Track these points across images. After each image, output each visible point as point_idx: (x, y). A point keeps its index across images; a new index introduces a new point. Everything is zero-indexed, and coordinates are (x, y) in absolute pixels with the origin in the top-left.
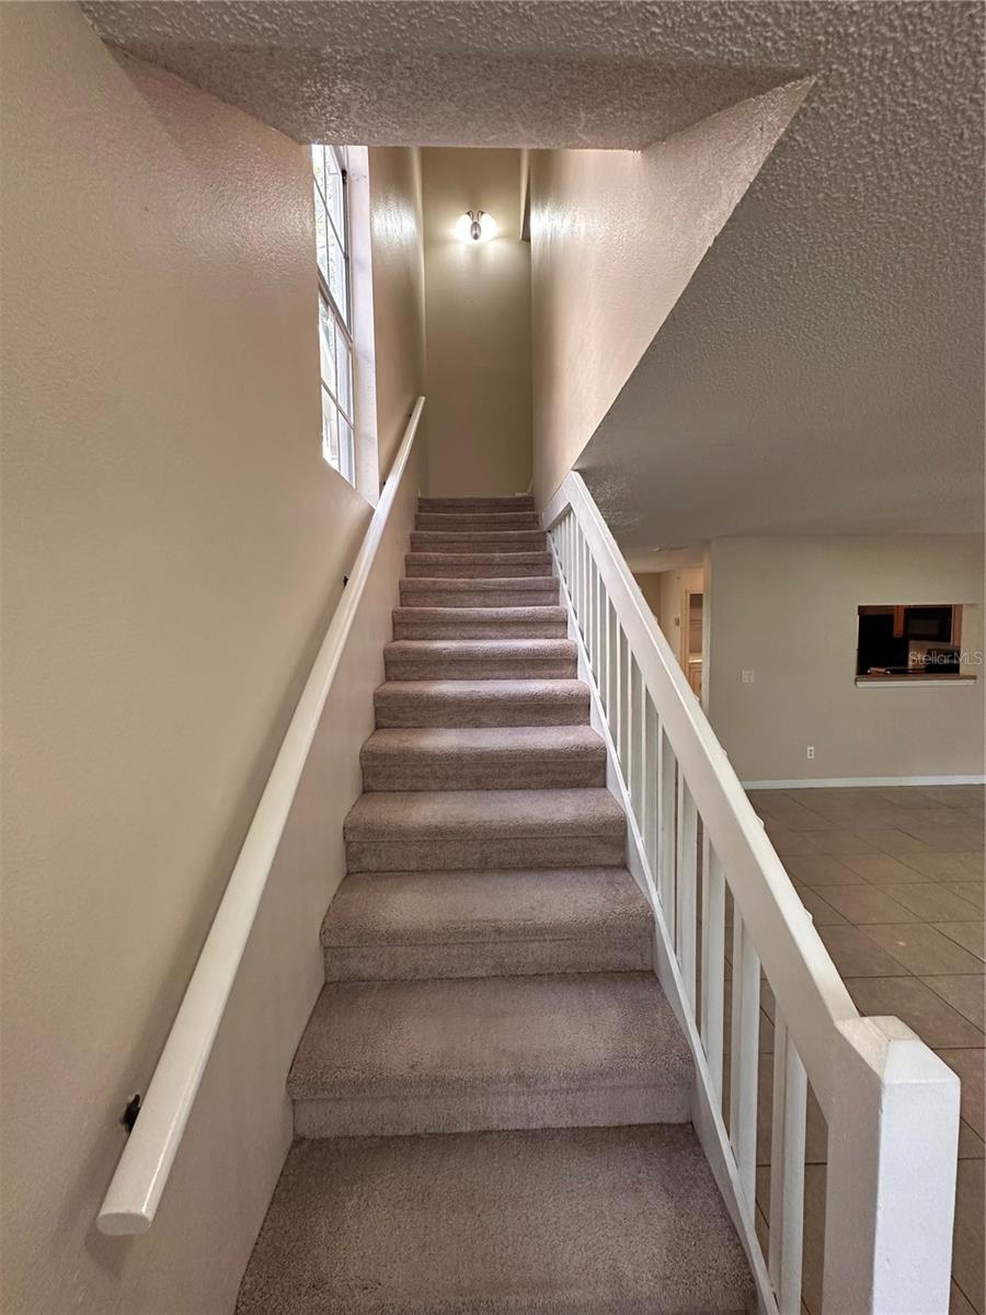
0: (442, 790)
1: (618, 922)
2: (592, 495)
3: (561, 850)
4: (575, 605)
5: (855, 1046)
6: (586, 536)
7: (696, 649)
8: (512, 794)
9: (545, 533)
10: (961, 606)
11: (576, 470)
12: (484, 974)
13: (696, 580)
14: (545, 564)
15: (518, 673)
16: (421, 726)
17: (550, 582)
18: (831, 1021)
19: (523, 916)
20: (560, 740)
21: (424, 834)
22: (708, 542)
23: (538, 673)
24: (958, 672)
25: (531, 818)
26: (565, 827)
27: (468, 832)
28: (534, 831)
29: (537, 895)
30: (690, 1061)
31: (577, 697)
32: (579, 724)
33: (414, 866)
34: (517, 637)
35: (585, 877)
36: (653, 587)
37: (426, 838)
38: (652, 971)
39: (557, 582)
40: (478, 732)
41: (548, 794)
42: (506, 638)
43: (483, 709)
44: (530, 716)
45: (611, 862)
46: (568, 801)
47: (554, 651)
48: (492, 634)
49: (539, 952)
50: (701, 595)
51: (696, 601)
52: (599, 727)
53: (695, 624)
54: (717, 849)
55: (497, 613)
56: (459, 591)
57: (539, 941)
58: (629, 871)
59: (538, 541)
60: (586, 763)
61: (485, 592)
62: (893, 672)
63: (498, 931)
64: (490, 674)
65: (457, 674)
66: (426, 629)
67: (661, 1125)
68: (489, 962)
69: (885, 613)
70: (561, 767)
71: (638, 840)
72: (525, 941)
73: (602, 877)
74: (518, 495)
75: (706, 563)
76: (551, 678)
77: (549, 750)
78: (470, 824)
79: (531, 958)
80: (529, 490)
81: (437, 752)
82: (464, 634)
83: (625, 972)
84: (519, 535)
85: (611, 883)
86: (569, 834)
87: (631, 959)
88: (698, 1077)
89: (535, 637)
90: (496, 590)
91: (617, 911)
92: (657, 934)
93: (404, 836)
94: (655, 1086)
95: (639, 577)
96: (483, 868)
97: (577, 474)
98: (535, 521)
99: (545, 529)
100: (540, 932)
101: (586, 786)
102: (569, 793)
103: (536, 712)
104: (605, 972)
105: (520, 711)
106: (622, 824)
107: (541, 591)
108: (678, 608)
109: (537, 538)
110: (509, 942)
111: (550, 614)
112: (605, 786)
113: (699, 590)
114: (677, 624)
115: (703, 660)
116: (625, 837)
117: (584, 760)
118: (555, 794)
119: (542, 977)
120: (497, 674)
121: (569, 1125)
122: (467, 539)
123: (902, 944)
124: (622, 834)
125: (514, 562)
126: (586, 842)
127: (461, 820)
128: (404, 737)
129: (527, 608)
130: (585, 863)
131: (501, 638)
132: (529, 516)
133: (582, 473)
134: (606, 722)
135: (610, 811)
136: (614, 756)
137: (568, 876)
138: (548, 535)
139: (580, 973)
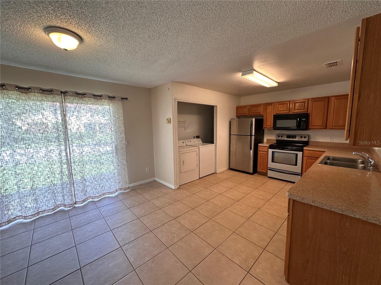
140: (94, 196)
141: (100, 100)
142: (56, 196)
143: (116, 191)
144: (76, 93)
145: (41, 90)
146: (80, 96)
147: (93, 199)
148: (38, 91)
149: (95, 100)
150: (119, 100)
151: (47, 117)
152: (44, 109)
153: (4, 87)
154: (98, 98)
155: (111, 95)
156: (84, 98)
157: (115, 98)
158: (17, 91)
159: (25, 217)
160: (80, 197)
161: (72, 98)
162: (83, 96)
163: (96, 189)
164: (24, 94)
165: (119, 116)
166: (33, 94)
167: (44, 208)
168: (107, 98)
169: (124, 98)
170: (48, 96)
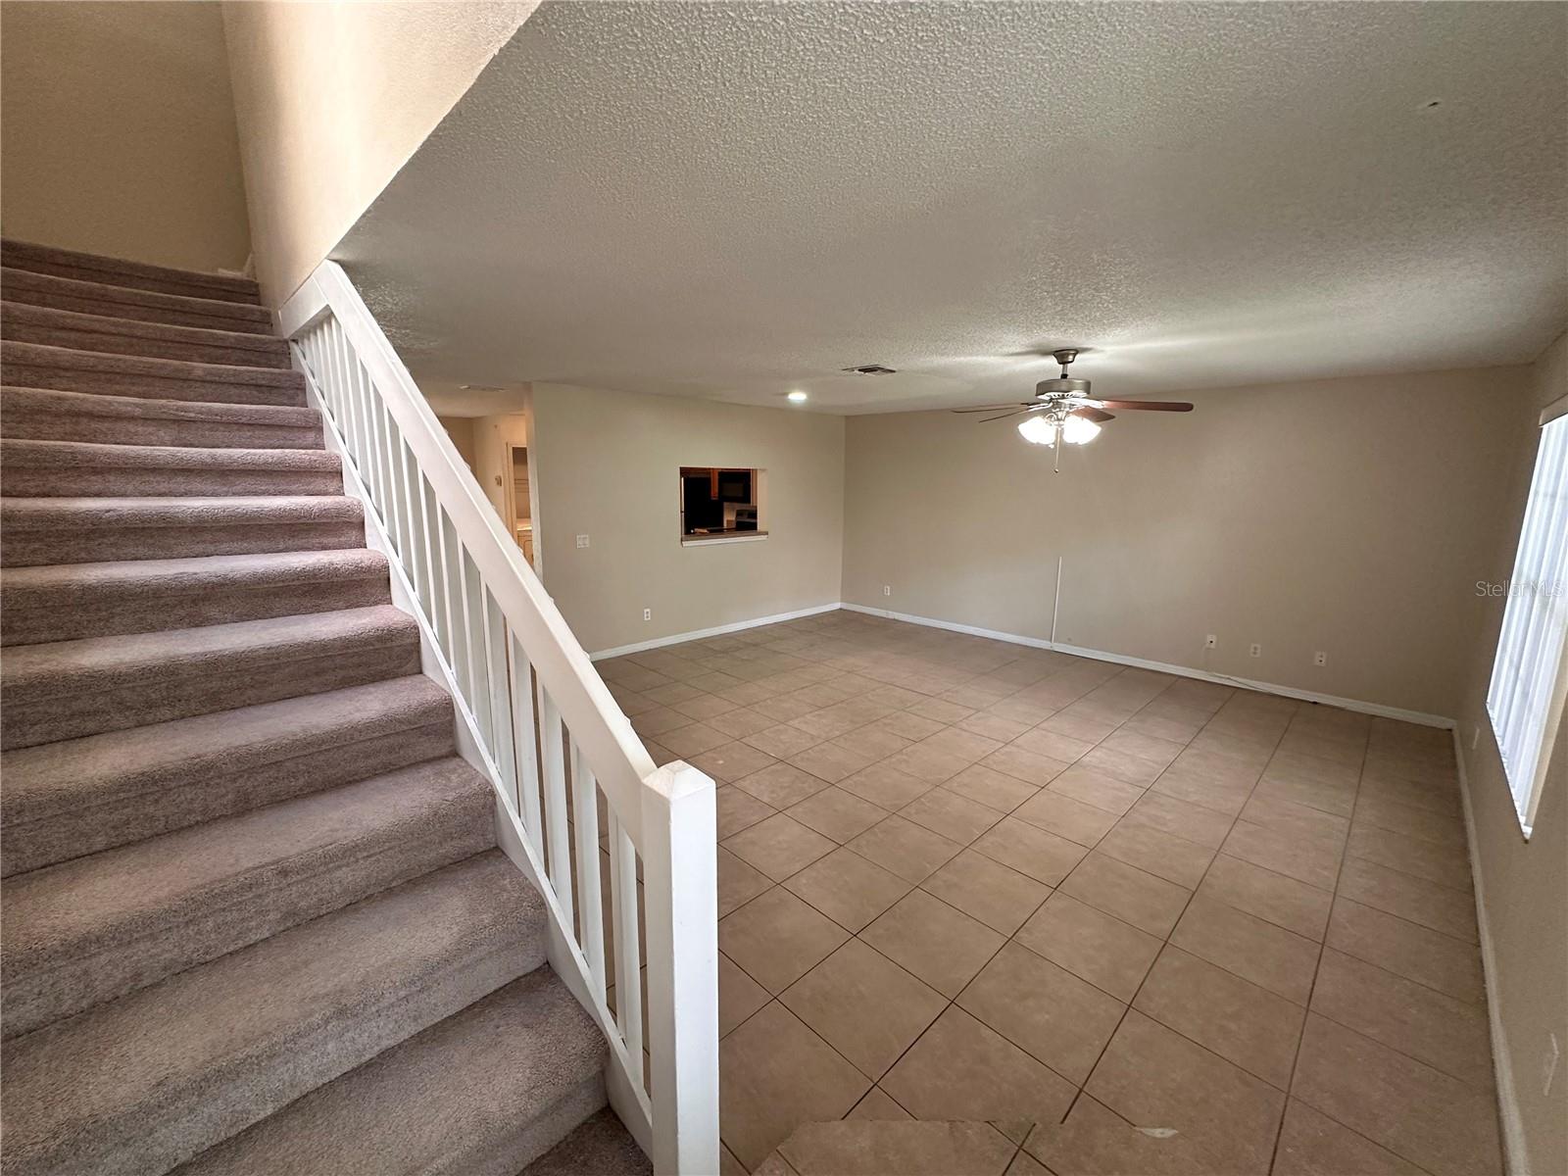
0: (139, 725)
1: (452, 808)
2: (364, 301)
3: (368, 757)
4: (352, 448)
5: (656, 789)
6: (360, 355)
7: (524, 514)
8: (280, 706)
9: (286, 342)
10: (756, 470)
11: (335, 261)
12: (267, 935)
13: (517, 432)
14: (295, 388)
15: (266, 545)
16: (75, 636)
17: (306, 415)
18: (639, 780)
19: (318, 843)
20: (351, 625)
21: (117, 792)
22: (528, 387)
23: (300, 542)
24: (756, 529)
25: (318, 728)
26: (371, 726)
27: (208, 767)
28: (323, 742)
29: (336, 815)
30: (541, 904)
31: (369, 570)
32: (376, 603)
33: (100, 842)
34: (256, 494)
35: (404, 778)
36: (466, 434)
37: (122, 795)
38: (497, 848)
39: (319, 417)
40: (203, 632)
41: (339, 695)
42: (234, 494)
43: (206, 598)
44: (296, 600)
45: (437, 753)
46: (370, 697)
47: (325, 513)
48: (209, 488)
49: (348, 876)
50: (525, 449)
51: (520, 455)
52: (406, 603)
53: (521, 484)
54: (552, 695)
55: (213, 457)
56: (119, 417)
57: (348, 865)
58: (460, 757)
59: (276, 353)
60: (392, 648)
61: (180, 421)
62: (711, 532)
63: (284, 873)
64: (212, 548)
65: (142, 551)
66: (52, 478)
67: (518, 980)
68: (271, 917)
69: (703, 476)
70: (355, 660)
71: (468, 718)
72: (329, 871)
73: (427, 771)
74: (225, 273)
75: (527, 412)
76: (324, 548)
77: (335, 640)
78: (211, 757)
79: (337, 889)
80: (247, 268)
81: (123, 669)
82: (147, 488)
83: (466, 859)
84: (235, 338)
85: (439, 774)
86: (376, 734)
87: (471, 843)
88: (550, 917)
89: (289, 493)
90: (203, 421)
91: (450, 798)
92: (500, 809)
93: (72, 804)
94: (509, 944)
95: (444, 420)
96: (243, 809)
97: (338, 267)
98: (267, 322)
99: (286, 337)
100: (350, 852)
101: (395, 676)
102: (371, 688)
103: (304, 594)
104: (442, 868)
105: (276, 595)
106: (448, 707)
107: (293, 427)
108: (500, 464)
109: (274, 348)
110: (303, 880)
111: (310, 461)
112: (421, 672)
113: (522, 443)
114: (499, 483)
115: (533, 526)
116: (452, 722)
117: (388, 645)
118: (349, 693)
119: (359, 903)
120: (225, 547)
121: (413, 1033)
122: (124, 330)
123: (721, 762)
124: (449, 718)
125: (232, 379)
126: (400, 739)
127: (192, 755)
128: (36, 658)
129: (269, 451)
130: (404, 763)
131: (226, 494)
132: (252, 311)
133: (345, 266)
134: (415, 596)
135: (431, 696)
136: (429, 635)
137: (381, 783)
138: (293, 345)
139: (409, 881)
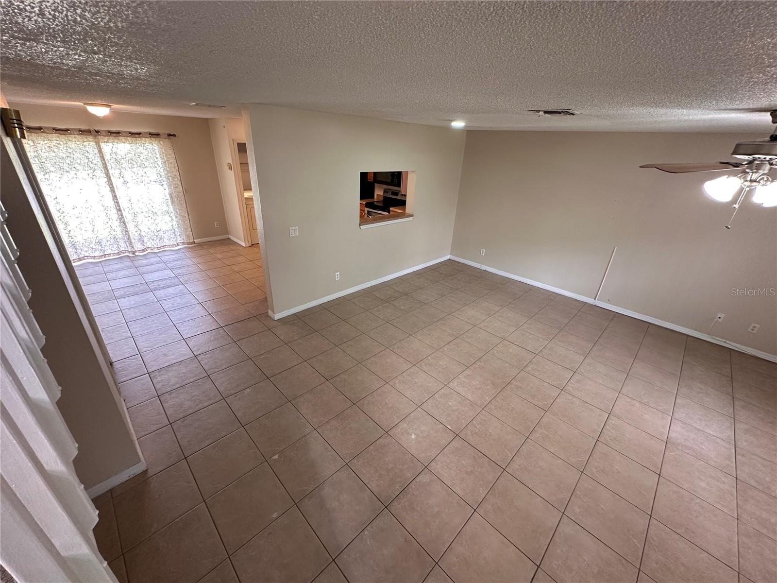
10: (408, 172)
22: (244, 106)
50: (245, 144)
108: (229, 155)
114: (231, 167)
140: (153, 247)
141: (139, 139)
142: (118, 242)
143: (178, 245)
144: (109, 132)
145: (80, 131)
146: (114, 135)
147: (152, 250)
148: (78, 133)
149: (133, 139)
150: (166, 138)
151: (93, 160)
152: (88, 152)
153: (42, 130)
154: (137, 136)
155: (153, 131)
156: (119, 137)
157: (159, 135)
158: (55, 133)
159: (94, 257)
160: (138, 246)
161: (106, 139)
162: (118, 135)
163: (153, 240)
164: (63, 136)
165: (169, 158)
166: (74, 136)
167: (109, 251)
168: (148, 136)
169: (171, 135)
170: (88, 137)
